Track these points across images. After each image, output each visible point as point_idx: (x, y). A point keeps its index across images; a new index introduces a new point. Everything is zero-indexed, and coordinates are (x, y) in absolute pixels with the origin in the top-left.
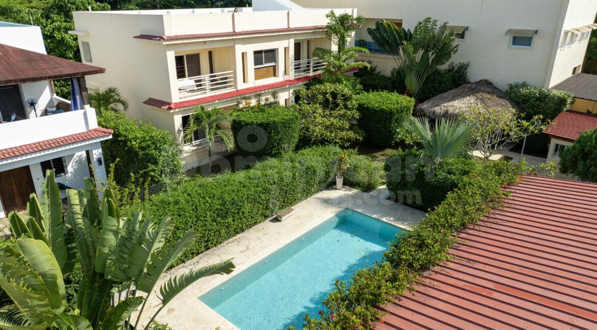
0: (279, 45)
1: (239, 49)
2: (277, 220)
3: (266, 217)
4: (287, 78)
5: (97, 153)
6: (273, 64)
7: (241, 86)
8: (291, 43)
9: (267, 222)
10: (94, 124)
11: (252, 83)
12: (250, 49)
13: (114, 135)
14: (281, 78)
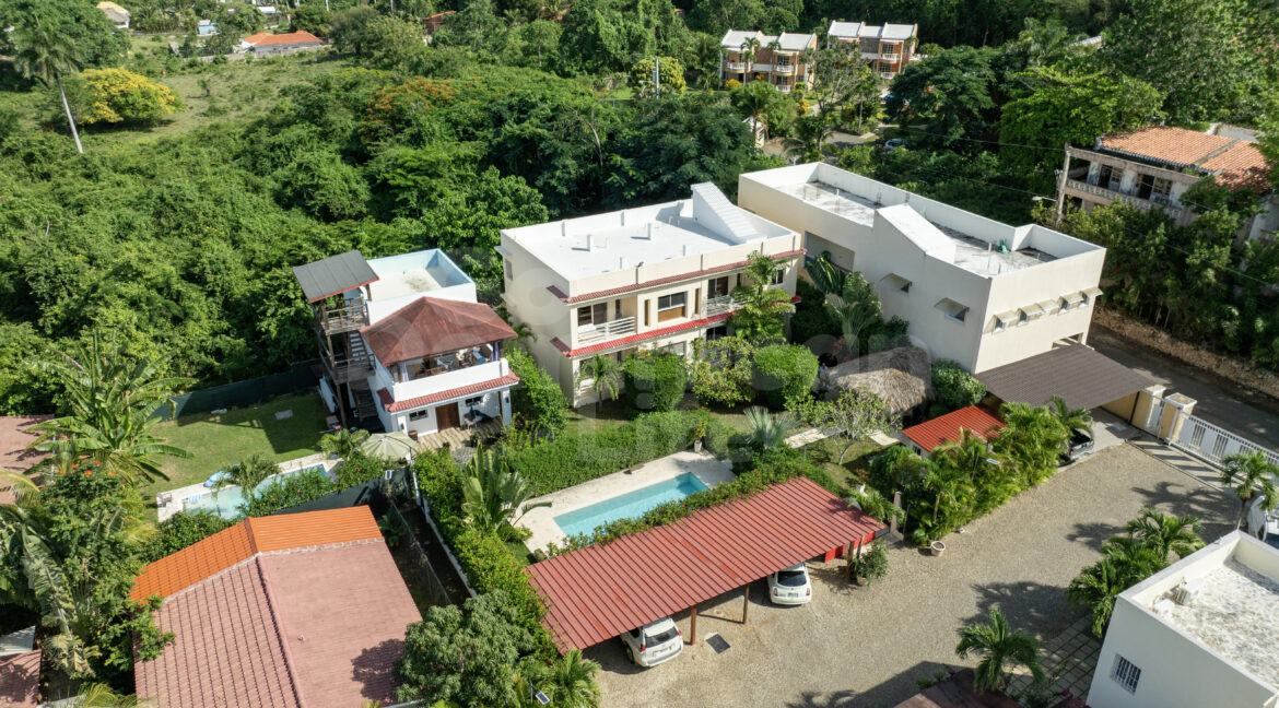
0: (690, 289)
1: (641, 298)
2: (629, 472)
3: (621, 468)
4: (697, 317)
5: (506, 394)
6: (682, 305)
7: (642, 329)
8: (704, 285)
9: (621, 472)
10: (506, 371)
11: (655, 325)
12: (654, 297)
13: (520, 382)
14: (690, 317)
